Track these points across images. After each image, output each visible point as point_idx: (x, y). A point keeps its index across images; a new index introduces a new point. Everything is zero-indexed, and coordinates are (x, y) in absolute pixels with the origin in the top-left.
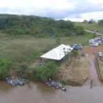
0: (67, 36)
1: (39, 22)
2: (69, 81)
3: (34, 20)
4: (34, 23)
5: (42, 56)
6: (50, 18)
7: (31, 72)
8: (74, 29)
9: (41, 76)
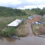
0: (19, 15)
1: (5, 10)
2: (21, 35)
3: (3, 9)
4: (3, 10)
5: (8, 25)
6: (11, 8)
7: (3, 33)
8: (22, 13)
9: (8, 34)
